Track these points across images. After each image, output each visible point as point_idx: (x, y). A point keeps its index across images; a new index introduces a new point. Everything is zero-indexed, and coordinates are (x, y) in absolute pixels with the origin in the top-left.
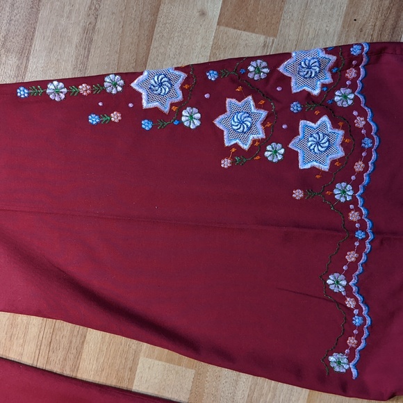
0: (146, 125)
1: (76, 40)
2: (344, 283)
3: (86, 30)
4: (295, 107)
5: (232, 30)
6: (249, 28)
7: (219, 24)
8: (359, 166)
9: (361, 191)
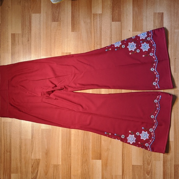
0: (116, 50)
1: (109, 40)
2: (154, 69)
3: (110, 38)
4: (141, 42)
5: (135, 32)
6: (138, 31)
7: (133, 31)
8: (153, 49)
9: (154, 53)
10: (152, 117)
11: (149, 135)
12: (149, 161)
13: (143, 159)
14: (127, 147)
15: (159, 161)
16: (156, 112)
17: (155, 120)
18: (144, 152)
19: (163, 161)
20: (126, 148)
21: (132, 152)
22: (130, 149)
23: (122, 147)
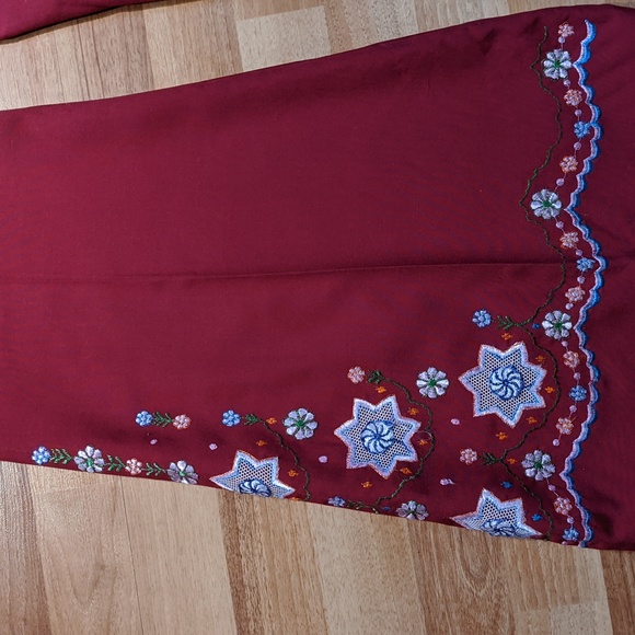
10: (544, 205)
11: (541, 373)
12: (484, 620)
13: (427, 609)
14: (266, 528)
15: (575, 600)
16: (569, 164)
17: (569, 227)
18: (421, 546)
19: (612, 601)
20: (261, 535)
21: (322, 560)
22: (294, 533)
23: (219, 534)
